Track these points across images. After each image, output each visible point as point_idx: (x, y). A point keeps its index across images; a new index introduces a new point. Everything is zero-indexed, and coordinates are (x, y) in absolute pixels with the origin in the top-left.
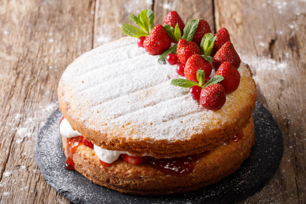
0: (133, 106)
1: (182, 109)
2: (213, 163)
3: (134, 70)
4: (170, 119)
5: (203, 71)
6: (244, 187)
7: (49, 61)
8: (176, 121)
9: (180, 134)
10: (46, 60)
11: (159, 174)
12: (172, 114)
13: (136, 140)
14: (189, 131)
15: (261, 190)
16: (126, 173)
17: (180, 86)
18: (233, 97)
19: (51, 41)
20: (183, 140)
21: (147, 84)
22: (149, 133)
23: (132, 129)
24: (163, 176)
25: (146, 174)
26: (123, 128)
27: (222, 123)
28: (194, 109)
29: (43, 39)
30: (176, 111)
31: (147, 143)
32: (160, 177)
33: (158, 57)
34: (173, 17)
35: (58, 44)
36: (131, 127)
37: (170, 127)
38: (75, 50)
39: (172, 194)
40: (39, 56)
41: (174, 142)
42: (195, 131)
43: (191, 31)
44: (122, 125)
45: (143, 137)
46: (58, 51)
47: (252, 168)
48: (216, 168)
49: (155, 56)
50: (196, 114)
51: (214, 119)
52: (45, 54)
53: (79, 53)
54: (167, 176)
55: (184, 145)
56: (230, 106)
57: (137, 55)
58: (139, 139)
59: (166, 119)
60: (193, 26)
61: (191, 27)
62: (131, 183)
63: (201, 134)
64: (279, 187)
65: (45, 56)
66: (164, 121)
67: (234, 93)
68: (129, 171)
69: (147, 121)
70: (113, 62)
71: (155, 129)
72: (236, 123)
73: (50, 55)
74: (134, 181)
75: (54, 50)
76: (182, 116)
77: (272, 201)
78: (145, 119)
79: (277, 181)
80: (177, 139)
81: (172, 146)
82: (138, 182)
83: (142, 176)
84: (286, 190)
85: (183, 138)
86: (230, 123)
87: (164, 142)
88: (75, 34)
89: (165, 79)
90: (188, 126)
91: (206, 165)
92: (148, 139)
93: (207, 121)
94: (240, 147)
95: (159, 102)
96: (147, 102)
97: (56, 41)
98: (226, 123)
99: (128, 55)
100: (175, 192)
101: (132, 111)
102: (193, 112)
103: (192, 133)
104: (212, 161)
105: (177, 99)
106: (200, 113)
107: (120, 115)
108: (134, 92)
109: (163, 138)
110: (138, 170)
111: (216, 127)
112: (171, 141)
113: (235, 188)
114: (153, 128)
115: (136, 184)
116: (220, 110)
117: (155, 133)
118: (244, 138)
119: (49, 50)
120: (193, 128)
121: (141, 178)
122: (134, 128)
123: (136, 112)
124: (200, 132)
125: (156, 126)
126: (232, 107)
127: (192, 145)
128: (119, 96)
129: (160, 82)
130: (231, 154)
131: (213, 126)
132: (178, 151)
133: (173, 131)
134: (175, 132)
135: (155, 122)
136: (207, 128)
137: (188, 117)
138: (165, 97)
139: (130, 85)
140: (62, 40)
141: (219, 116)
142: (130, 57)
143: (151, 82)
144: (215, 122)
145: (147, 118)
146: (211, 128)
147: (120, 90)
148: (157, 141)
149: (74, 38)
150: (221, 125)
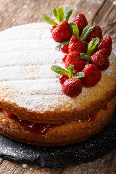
0: (18, 76)
1: (49, 89)
2: (64, 132)
3: (36, 49)
4: (36, 93)
5: (73, 66)
6: (81, 155)
7: (15, 21)
8: (40, 97)
9: (38, 107)
10: (14, 20)
11: (22, 128)
12: (39, 91)
13: (6, 102)
14: (45, 107)
15: (94, 161)
16: (2, 120)
17: (55, 72)
18: (91, 90)
19: (25, 7)
20: (37, 112)
21: (37, 62)
22: (17, 100)
23: (8, 92)
24: (24, 131)
25: (13, 126)
26: (2, 90)
27: (72, 108)
28: (57, 92)
29: (21, 4)
30: (44, 89)
31: (13, 107)
32: (22, 131)
33: (58, 44)
34: (80, 18)
35: (28, 10)
36: (7, 92)
37: (34, 100)
38: (37, 17)
39: (29, 144)
40: (11, 15)
41: (31, 111)
42: (49, 108)
43: (87, 32)
44: (3, 88)
45: (12, 101)
46: (25, 15)
47: (96, 143)
48: (64, 136)
49: (57, 43)
50: (57, 96)
51: (68, 103)
52: (16, 15)
53: (39, 20)
54: (27, 131)
55: (38, 115)
56: (85, 97)
57: (46, 38)
58: (8, 102)
59: (33, 93)
60: (90, 29)
61: (88, 29)
62: (3, 128)
63: (53, 112)
64: (108, 163)
65: (14, 17)
66: (31, 94)
67: (93, 88)
68: (4, 120)
69: (20, 91)
70: (27, 39)
71: (23, 98)
72: (85, 110)
73: (18, 17)
74: (5, 128)
75: (24, 14)
76: (47, 94)
77: (96, 172)
78: (20, 88)
79: (109, 158)
80: (34, 110)
81: (30, 114)
82: (7, 129)
83: (10, 126)
84: (110, 167)
85: (38, 110)
86: (78, 109)
87: (24, 109)
88: (44, 7)
89: (52, 62)
90: (46, 103)
91: (57, 132)
92: (15, 104)
93: (61, 103)
94: (89, 126)
95: (38, 78)
96: (29, 76)
97: (28, 8)
98: (75, 109)
99: (40, 36)
100: (31, 144)
101: (15, 79)
102: (55, 94)
103: (47, 109)
104: (64, 130)
105: (51, 80)
106: (60, 95)
107: (6, 80)
108: (26, 65)
109: (25, 106)
110: (9, 121)
111: (67, 109)
112: (29, 110)
113: (75, 154)
114: (21, 97)
115: (6, 130)
116: (75, 98)
117: (21, 101)
118: (96, 120)
119: (19, 13)
120: (49, 105)
121: (10, 127)
122: (9, 92)
123: (17, 82)
124: (53, 110)
125: (24, 96)
126: (86, 97)
127: (44, 117)
128: (14, 65)
129: (48, 64)
130: (79, 129)
131: (64, 108)
132: (34, 118)
133: (34, 104)
134: (35, 105)
135: (25, 93)
136: (60, 108)
137: (50, 96)
138: (43, 76)
139: (26, 60)
140: (33, 8)
141: (73, 102)
142: (40, 39)
143: (42, 62)
144: (68, 105)
145: (21, 88)
146: (62, 110)
147: (17, 62)
148: (20, 108)
149: (42, 9)
150: (71, 109)
